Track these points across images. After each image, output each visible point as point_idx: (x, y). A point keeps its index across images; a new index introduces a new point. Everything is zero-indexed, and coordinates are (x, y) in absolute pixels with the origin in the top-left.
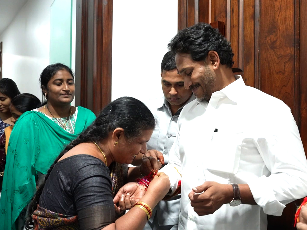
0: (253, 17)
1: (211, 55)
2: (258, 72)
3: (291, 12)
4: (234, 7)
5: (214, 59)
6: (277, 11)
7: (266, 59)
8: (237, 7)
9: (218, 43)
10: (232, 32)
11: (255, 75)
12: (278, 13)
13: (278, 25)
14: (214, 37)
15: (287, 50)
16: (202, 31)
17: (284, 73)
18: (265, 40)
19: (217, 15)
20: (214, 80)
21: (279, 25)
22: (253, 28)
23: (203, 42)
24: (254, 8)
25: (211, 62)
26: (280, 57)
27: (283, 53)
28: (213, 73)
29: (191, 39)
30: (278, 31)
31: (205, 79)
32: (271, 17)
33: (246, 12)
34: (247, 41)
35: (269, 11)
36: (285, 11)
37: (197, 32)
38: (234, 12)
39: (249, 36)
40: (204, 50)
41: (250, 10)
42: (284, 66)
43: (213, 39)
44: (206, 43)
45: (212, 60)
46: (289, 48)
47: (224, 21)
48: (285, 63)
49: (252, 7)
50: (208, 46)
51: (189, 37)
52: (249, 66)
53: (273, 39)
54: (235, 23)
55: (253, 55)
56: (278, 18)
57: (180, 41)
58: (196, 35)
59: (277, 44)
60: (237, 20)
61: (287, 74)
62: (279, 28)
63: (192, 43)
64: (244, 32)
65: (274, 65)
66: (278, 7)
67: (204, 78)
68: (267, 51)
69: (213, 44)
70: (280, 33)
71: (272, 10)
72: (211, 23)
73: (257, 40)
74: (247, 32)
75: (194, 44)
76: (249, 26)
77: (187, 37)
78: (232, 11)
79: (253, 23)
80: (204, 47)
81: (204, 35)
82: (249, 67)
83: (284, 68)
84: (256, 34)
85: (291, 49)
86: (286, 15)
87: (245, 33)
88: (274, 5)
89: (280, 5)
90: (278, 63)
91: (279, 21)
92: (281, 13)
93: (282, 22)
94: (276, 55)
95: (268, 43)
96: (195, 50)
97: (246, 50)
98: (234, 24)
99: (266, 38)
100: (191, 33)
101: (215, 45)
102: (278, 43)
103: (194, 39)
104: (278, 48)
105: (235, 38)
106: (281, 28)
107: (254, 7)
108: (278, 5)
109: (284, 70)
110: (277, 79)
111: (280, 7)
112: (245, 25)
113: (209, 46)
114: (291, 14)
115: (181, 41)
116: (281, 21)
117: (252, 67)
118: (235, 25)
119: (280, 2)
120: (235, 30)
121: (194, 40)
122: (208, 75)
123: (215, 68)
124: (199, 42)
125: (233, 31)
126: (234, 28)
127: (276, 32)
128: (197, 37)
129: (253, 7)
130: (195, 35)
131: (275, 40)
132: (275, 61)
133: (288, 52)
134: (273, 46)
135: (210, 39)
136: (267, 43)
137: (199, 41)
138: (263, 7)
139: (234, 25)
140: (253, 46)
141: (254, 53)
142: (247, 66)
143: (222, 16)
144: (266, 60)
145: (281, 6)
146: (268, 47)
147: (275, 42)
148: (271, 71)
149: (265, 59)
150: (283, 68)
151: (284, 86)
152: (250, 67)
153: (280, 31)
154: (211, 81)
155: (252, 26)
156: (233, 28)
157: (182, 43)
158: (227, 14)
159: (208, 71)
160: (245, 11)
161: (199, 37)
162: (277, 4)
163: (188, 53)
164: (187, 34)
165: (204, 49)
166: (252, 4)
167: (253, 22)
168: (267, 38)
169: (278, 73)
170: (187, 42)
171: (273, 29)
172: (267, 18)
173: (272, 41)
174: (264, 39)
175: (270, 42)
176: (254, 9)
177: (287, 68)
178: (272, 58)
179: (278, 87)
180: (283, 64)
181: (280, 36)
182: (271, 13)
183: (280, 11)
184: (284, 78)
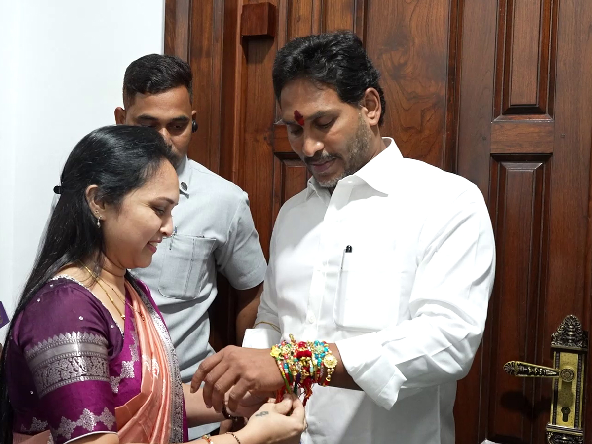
0: (352, 6)
3: (441, 11)
6: (409, 3)
10: (295, 30)
13: (411, 33)
15: (430, 86)
17: (421, 132)
18: (379, 58)
21: (413, 32)
25: (367, 110)
26: (414, 97)
27: (419, 90)
28: (369, 130)
30: (411, 44)
31: (356, 143)
32: (396, 14)
36: (427, 6)
42: (422, 117)
46: (433, 82)
47: (274, 2)
48: (423, 112)
53: (399, 59)
54: (304, 11)
56: (411, 19)
59: (407, 71)
60: (309, 7)
61: (427, 133)
62: (414, 38)
65: (398, 113)
68: (383, 82)
70: (415, 49)
72: (242, 4)
76: (341, 24)
79: (349, 19)
83: (422, 122)
85: (438, 86)
86: (430, 15)
90: (408, 110)
91: (413, 24)
92: (418, 9)
93: (419, 27)
94: (403, 93)
95: (385, 67)
98: (301, 13)
99: (381, 54)
102: (409, 69)
104: (409, 79)
106: (417, 41)
109: (422, 125)
110: (405, 142)
112: (329, 22)
114: (440, 15)
118: (302, 18)
120: (302, 28)
122: (362, 134)
123: (372, 121)
125: (298, 30)
126: (300, 22)
127: (406, 46)
131: (402, 61)
132: (401, 104)
133: (432, 89)
134: (397, 74)
136: (383, 66)
139: (299, 16)
146: (386, 74)
147: (402, 66)
148: (390, 123)
150: (420, 122)
151: (421, 156)
153: (414, 44)
155: (349, 26)
156: (298, 21)
167: (349, 17)
168: (384, 56)
169: (407, 130)
171: (400, 38)
172: (385, 14)
173: (396, 63)
174: (376, 57)
175: (390, 65)
177: (428, 121)
178: (394, 98)
180: (420, 112)
181: (414, 55)
182: (395, 5)
183: (416, 5)
184: (421, 140)
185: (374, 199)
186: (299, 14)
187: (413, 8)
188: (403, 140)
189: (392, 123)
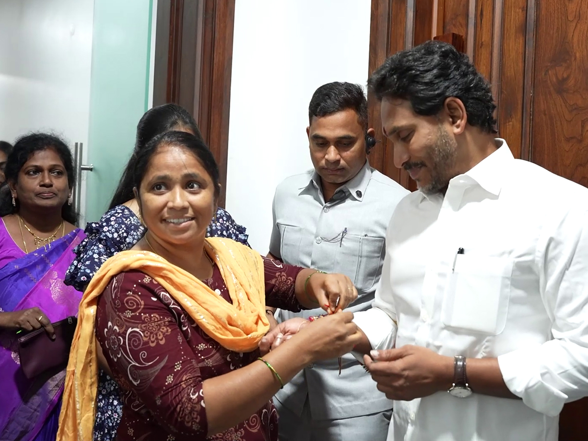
0: (523, 29)
1: (449, 105)
2: (528, 135)
4: (485, 7)
5: (456, 114)
6: (571, 21)
7: (546, 113)
8: (490, 8)
9: (466, 82)
10: (478, 55)
11: (523, 141)
12: (574, 25)
13: (573, 48)
14: (458, 70)
16: (436, 58)
17: (580, 141)
18: (545, 74)
19: (447, 20)
20: (453, 155)
21: (575, 48)
22: (521, 50)
23: (436, 78)
24: (525, 12)
25: (451, 120)
26: (576, 109)
27: (580, 102)
28: (452, 140)
29: (414, 71)
30: (573, 59)
31: (436, 152)
32: (560, 33)
33: (508, 18)
34: (508, 74)
35: (556, 20)
37: (426, 59)
38: (484, 17)
39: (512, 66)
40: (438, 94)
41: (516, 17)
42: (583, 127)
43: (457, 73)
44: (441, 81)
45: (451, 115)
47: (462, 33)
48: (583, 123)
49: (521, 11)
50: (446, 87)
51: (410, 68)
52: (511, 123)
53: (563, 74)
54: (485, 38)
55: (520, 102)
56: (573, 36)
57: (392, 75)
58: (424, 65)
59: (570, 85)
60: (489, 34)
61: (586, 142)
62: (575, 53)
63: (414, 79)
64: (503, 57)
65: (562, 124)
66: (575, 13)
67: (434, 150)
68: (549, 97)
69: (455, 84)
70: (576, 63)
71: (561, 18)
72: (436, 36)
73: (529, 75)
74: (510, 56)
75: (418, 83)
76: (515, 46)
77: (405, 68)
78: (480, 15)
79: (521, 41)
80: (438, 88)
81: (438, 65)
82: (511, 127)
83: (582, 131)
84: (526, 62)
87: (504, 60)
88: (567, 10)
89: (578, 10)
90: (570, 121)
91: (575, 39)
92: (579, 25)
93: (580, 43)
94: (566, 106)
95: (551, 82)
96: (421, 93)
97: (505, 93)
98: (483, 40)
99: (547, 71)
100: (415, 60)
101: (460, 87)
102: (571, 82)
103: (418, 73)
104: (572, 92)
105: (485, 68)
106: (578, 55)
107: (525, 9)
108: (574, 10)
109: (582, 135)
110: (567, 152)
111: (577, 13)
112: (505, 45)
113: (448, 87)
115: (394, 74)
116: (578, 41)
117: (518, 126)
118: (484, 43)
119: (579, 4)
120: (484, 53)
121: (418, 75)
122: (443, 144)
123: (457, 130)
124: (429, 79)
125: (481, 54)
126: (482, 48)
127: (568, 61)
128: (425, 68)
129: (523, 11)
130: (421, 64)
131: (565, 76)
132: (564, 117)
134: (561, 88)
135: (450, 74)
136: (549, 82)
137: (429, 77)
138: (543, 12)
139: (482, 42)
140: (521, 85)
141: (522, 100)
142: (507, 124)
143: (458, 24)
144: (545, 115)
145: (581, 12)
146: (552, 89)
147: (565, 80)
148: (555, 135)
149: (545, 111)
150: (580, 132)
151: (581, 165)
152: (513, 125)
153: (575, 59)
154: (447, 156)
155: (521, 47)
156: (481, 47)
157: (395, 79)
158: (470, 20)
159: (443, 135)
160: (506, 16)
161: (429, 68)
162: (572, 7)
163: (406, 99)
164: (407, 62)
165: (436, 92)
166: (521, 4)
167: (521, 39)
168: (550, 72)
169: (568, 140)
170: (405, 77)
171: (563, 54)
172: (551, 33)
173: (560, 78)
174: (543, 74)
175: (554, 79)
176: (525, 15)
178: (558, 110)
179: (569, 166)
180: (580, 123)
181: (575, 70)
182: (560, 24)
183: (577, 22)
184: (581, 149)
185: (487, 201)
186: (481, 39)
187: (575, 24)
188: (565, 150)
189: (556, 134)
